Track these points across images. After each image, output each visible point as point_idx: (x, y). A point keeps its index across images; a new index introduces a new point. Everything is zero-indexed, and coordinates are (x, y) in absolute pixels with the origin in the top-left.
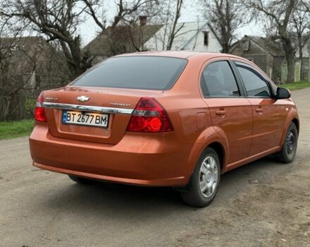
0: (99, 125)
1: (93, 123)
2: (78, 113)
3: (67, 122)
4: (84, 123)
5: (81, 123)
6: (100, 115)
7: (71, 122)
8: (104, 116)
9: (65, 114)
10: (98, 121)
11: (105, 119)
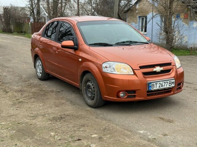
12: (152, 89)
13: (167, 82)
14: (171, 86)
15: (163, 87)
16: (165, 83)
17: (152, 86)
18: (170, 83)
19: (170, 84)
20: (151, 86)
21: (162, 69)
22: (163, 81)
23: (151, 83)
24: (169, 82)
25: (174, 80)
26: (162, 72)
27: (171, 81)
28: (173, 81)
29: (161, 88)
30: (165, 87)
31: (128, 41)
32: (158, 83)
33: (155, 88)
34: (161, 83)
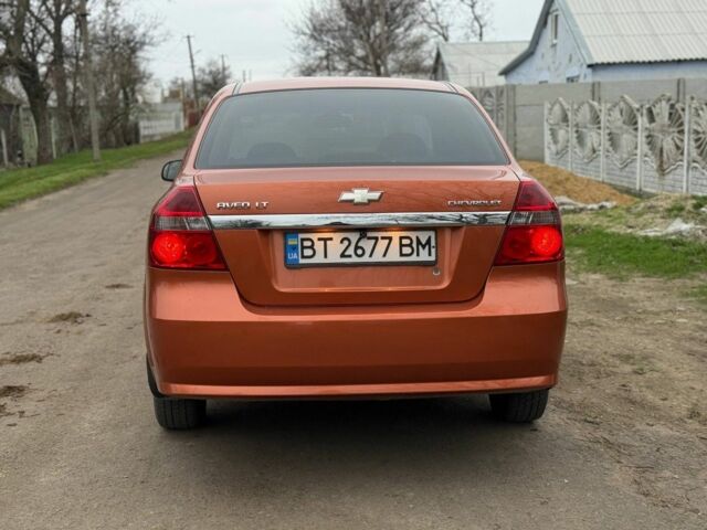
0: (414, 258)
1: (394, 256)
2: (337, 237)
3: (302, 261)
4: (366, 259)
5: (355, 259)
6: (413, 235)
7: (319, 259)
8: (424, 237)
9: (291, 242)
10: (407, 250)
11: (429, 241)
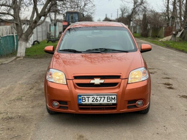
12: (82, 102)
13: (105, 97)
14: (111, 102)
15: (98, 102)
16: (101, 97)
17: (83, 99)
18: (109, 98)
19: (109, 100)
20: (81, 99)
21: (102, 81)
22: (97, 95)
23: (80, 96)
24: (107, 97)
25: (115, 96)
26: (102, 85)
27: (111, 96)
28: (113, 97)
29: (96, 102)
30: (101, 102)
31: (102, 49)
32: (91, 97)
33: (87, 102)
34: (95, 97)
